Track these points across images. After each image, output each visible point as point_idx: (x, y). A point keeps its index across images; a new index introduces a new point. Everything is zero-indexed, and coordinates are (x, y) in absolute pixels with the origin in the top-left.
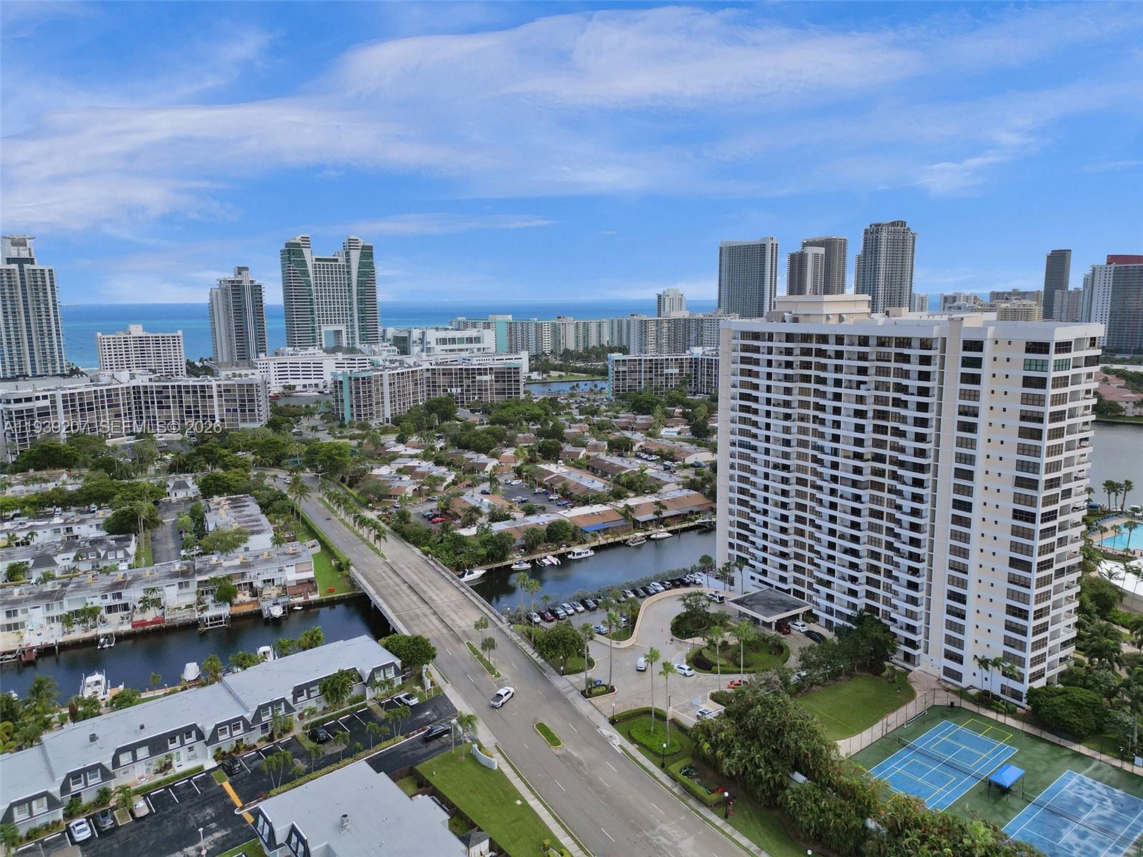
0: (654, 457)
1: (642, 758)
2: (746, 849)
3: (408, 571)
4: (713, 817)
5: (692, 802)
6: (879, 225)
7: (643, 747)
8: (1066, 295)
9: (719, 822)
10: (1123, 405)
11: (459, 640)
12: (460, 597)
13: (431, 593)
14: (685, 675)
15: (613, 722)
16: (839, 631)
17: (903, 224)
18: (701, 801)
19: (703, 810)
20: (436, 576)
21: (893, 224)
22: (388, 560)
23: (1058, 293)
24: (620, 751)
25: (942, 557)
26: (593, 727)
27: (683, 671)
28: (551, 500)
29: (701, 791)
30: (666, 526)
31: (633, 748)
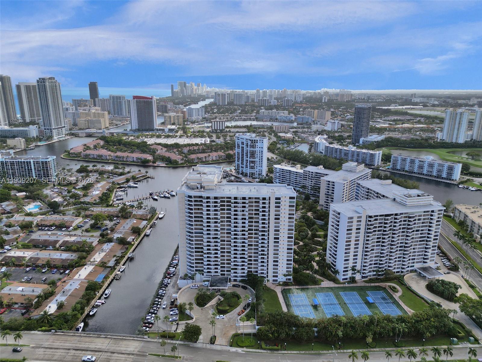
0: (53, 228)
1: (251, 350)
2: (298, 354)
3: (54, 344)
4: (283, 352)
5: (275, 352)
7: (247, 347)
8: (100, 101)
9: (286, 352)
11: (145, 356)
12: (109, 340)
13: (92, 346)
14: (223, 318)
15: (231, 346)
17: (54, 78)
18: (277, 350)
19: (280, 352)
20: (78, 338)
22: (31, 346)
24: (244, 352)
26: (229, 351)
27: (222, 318)
29: (276, 347)
31: (245, 349)
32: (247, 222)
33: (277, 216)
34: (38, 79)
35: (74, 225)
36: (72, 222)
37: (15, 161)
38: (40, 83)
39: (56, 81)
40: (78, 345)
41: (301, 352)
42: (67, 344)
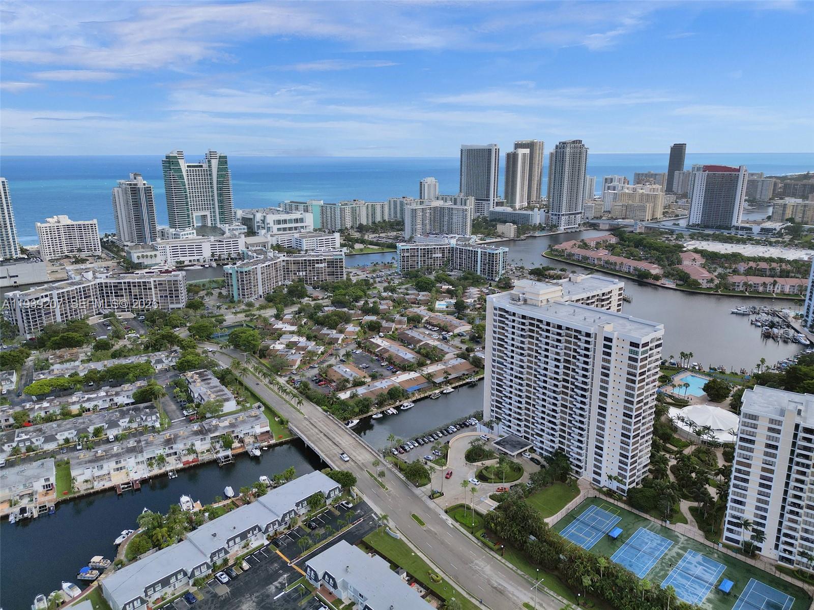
0: (436, 329)
1: (462, 530)
2: (512, 569)
3: (320, 424)
4: (496, 556)
5: (487, 549)
6: (565, 143)
7: (462, 524)
8: (681, 175)
9: (499, 558)
10: (700, 281)
11: (362, 469)
12: (354, 441)
13: (338, 439)
14: (476, 484)
15: (446, 512)
16: (546, 458)
17: (580, 142)
18: (491, 549)
19: (492, 553)
20: (337, 427)
21: (574, 142)
22: (306, 416)
23: (677, 173)
24: (452, 526)
25: (593, 430)
26: (438, 515)
27: (474, 483)
28: (382, 366)
29: (491, 544)
30: (451, 384)
31: (457, 525)
32: (561, 365)
33: (605, 369)
34: (558, 144)
35: (456, 331)
36: (456, 327)
37: (464, 248)
38: (559, 150)
39: (583, 145)
40: (330, 433)
41: (519, 571)
42: (325, 428)
